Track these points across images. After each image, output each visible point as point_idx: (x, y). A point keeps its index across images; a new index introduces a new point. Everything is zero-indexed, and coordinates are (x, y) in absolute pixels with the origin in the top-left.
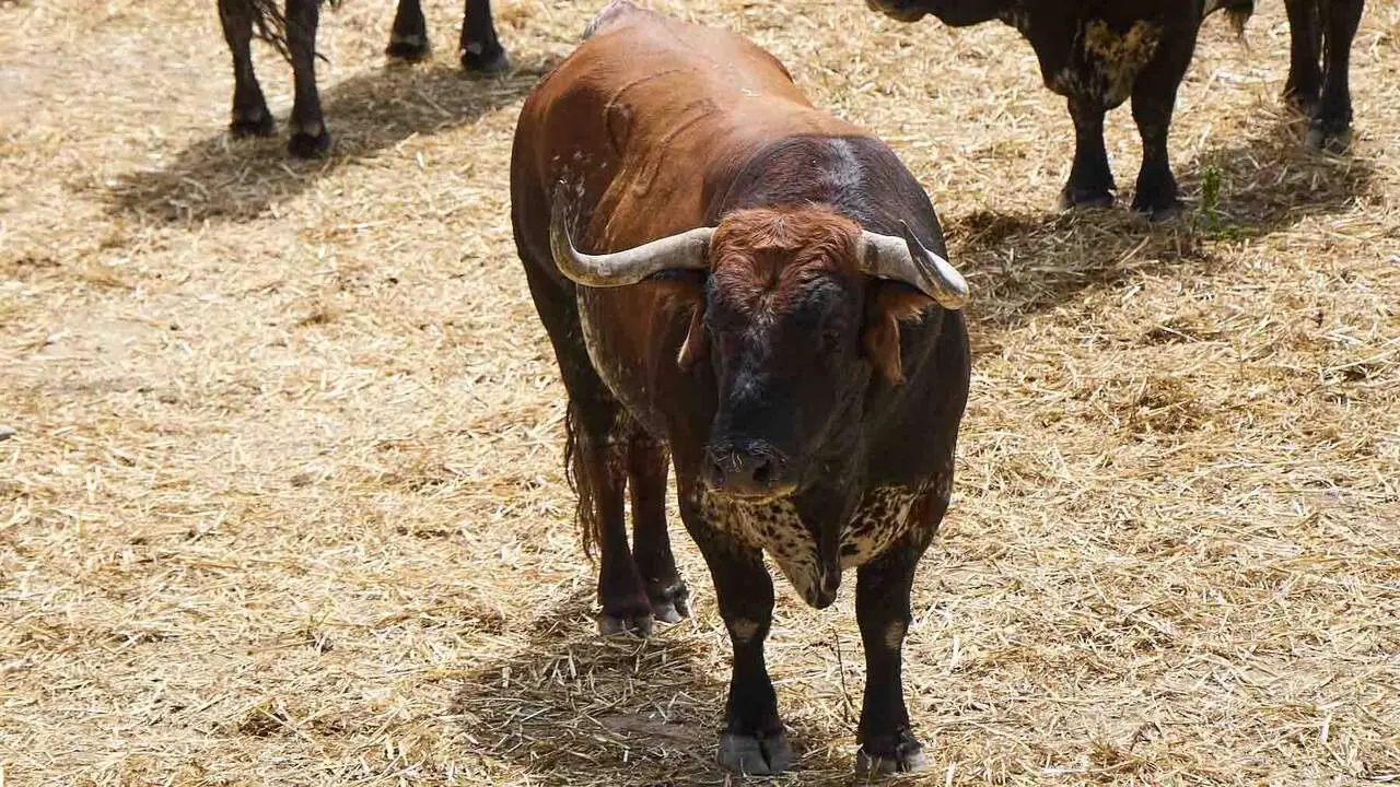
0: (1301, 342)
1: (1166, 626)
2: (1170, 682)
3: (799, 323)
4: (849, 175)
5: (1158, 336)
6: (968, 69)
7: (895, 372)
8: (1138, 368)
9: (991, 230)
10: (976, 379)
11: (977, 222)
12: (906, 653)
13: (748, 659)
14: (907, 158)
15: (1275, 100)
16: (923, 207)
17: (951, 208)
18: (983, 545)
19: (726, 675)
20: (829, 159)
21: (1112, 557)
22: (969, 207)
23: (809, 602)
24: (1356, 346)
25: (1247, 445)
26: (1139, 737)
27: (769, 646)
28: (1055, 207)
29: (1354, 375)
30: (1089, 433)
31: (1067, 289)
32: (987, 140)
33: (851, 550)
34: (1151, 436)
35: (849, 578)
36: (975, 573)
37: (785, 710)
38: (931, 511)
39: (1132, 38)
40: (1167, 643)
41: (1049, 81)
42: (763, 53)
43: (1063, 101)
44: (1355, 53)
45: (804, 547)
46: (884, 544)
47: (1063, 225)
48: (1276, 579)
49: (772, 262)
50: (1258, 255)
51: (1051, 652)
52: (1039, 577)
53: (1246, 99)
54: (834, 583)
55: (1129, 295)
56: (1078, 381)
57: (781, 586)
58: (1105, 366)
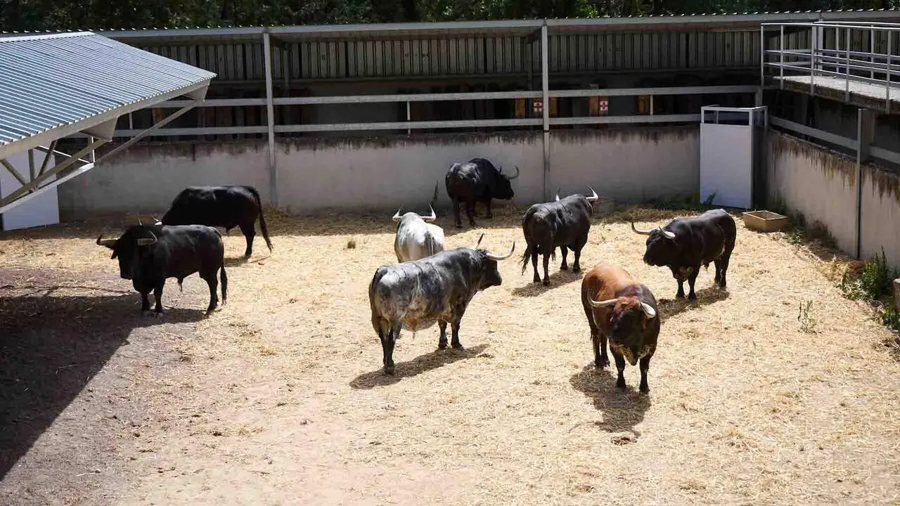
0: (717, 323)
1: (693, 371)
2: (694, 381)
4: (641, 291)
5: (692, 321)
6: (660, 274)
7: (644, 327)
8: (689, 326)
9: (663, 302)
10: (661, 327)
11: (661, 300)
12: (648, 374)
13: (621, 374)
15: (714, 282)
17: (657, 298)
18: (661, 356)
19: (617, 377)
20: (638, 289)
21: (684, 359)
22: (659, 298)
23: (632, 364)
24: (726, 324)
25: (706, 340)
26: (688, 390)
27: (624, 372)
28: (674, 298)
29: (726, 329)
30: (680, 337)
31: (676, 312)
32: (662, 286)
33: (640, 356)
34: (691, 338)
35: (639, 360)
36: (659, 361)
37: (627, 384)
38: (653, 350)
39: (688, 269)
40: (693, 374)
41: (674, 276)
42: (624, 270)
43: (676, 280)
44: (727, 273)
45: (631, 356)
46: (645, 355)
47: (676, 301)
48: (712, 363)
49: (623, 306)
50: (710, 308)
51: (673, 375)
52: (671, 362)
53: (707, 280)
54: (637, 361)
55: (688, 313)
56: (678, 328)
57: (627, 362)
58: (683, 325)
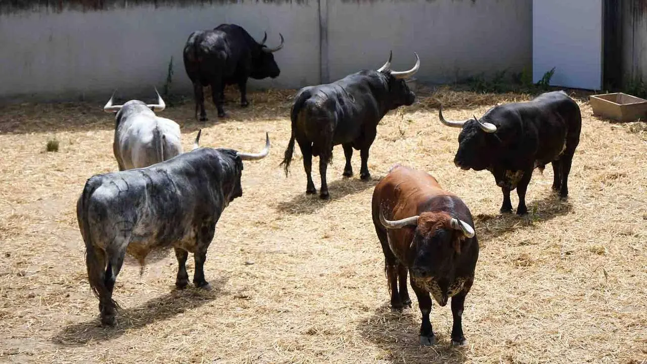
0: (556, 246)
1: (523, 312)
2: (525, 325)
3: (435, 239)
4: (451, 205)
5: (522, 244)
6: (479, 181)
8: (517, 251)
9: (484, 218)
10: (480, 253)
11: (480, 216)
12: (463, 317)
13: (426, 318)
14: (464, 202)
15: (550, 189)
16: (468, 213)
17: (475, 213)
18: (481, 292)
19: (421, 322)
20: (447, 201)
21: (511, 295)
22: (478, 213)
23: (440, 305)
24: (569, 247)
25: (542, 270)
26: (516, 338)
27: (430, 315)
28: (498, 213)
29: (568, 253)
30: (506, 266)
31: (501, 232)
32: (482, 197)
33: (450, 293)
34: (520, 267)
35: (450, 299)
36: (479, 299)
37: (434, 330)
38: (469, 284)
39: (517, 174)
40: (524, 316)
41: (498, 183)
42: (430, 176)
43: (501, 188)
44: (569, 178)
45: (439, 292)
46: (458, 292)
47: (500, 217)
48: (549, 301)
50: (545, 225)
51: (497, 318)
52: (493, 300)
53: (544, 189)
54: (446, 300)
55: (515, 234)
56: (503, 254)
57: (434, 301)
58: (510, 251)
